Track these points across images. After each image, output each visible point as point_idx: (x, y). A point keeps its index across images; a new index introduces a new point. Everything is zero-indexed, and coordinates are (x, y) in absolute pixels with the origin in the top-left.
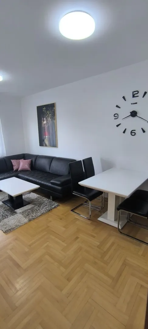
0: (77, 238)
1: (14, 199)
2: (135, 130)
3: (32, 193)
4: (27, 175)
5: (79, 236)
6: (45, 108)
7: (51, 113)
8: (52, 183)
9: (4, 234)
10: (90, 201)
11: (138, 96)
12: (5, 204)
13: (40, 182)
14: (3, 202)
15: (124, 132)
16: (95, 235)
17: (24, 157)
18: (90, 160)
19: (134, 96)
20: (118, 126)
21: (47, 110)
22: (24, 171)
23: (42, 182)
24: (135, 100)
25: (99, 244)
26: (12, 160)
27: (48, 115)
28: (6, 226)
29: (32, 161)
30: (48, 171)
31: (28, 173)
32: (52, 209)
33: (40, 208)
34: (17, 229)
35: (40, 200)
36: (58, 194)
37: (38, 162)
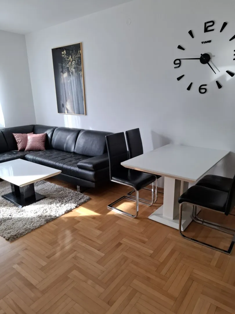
0: (120, 244)
1: (21, 190)
2: (206, 85)
3: (48, 183)
4: (40, 156)
5: (121, 242)
6: (65, 51)
7: (75, 60)
8: (80, 167)
9: (6, 241)
10: (138, 190)
11: (213, 30)
12: (7, 199)
13: (61, 165)
14: (3, 197)
15: (189, 89)
16: (146, 240)
17: (33, 129)
18: (137, 132)
19: (206, 30)
20: (179, 79)
21: (68, 54)
22: (33, 150)
23: (65, 166)
24: (208, 36)
25: (152, 252)
26: (14, 134)
27: (70, 63)
28: (9, 231)
29: (47, 135)
30: (72, 150)
31: (41, 153)
32: (80, 205)
33: (62, 204)
34: (27, 234)
35: (62, 192)
36: (90, 182)
37: (56, 137)
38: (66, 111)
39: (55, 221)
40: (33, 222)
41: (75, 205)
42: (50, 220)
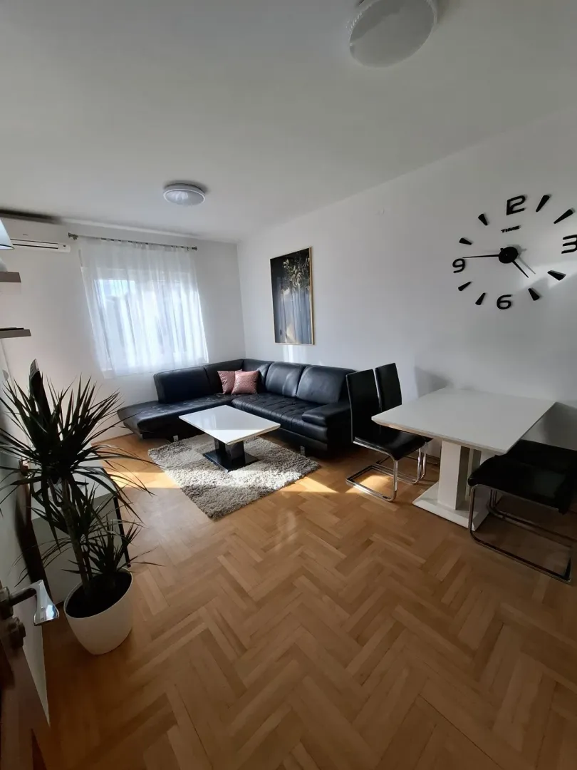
0: (369, 542)
1: (227, 449)
2: (509, 296)
3: (261, 440)
4: (251, 402)
5: (371, 539)
6: (288, 261)
7: (301, 272)
8: (305, 420)
9: (209, 519)
10: (397, 459)
11: (523, 210)
12: (209, 459)
13: (279, 415)
14: (204, 455)
15: (479, 302)
16: (412, 540)
17: (242, 365)
18: (392, 369)
19: (510, 210)
20: (461, 288)
21: (292, 264)
22: (242, 393)
23: (284, 417)
24: (514, 220)
25: (423, 561)
26: (219, 372)
27: (294, 275)
28: (212, 505)
29: (259, 373)
30: (294, 394)
31: (251, 397)
32: (306, 474)
33: (281, 472)
34: (235, 510)
35: (280, 453)
36: (318, 442)
37: (272, 376)
38: (286, 340)
39: (273, 496)
40: (242, 494)
41: (299, 474)
42: (265, 493)
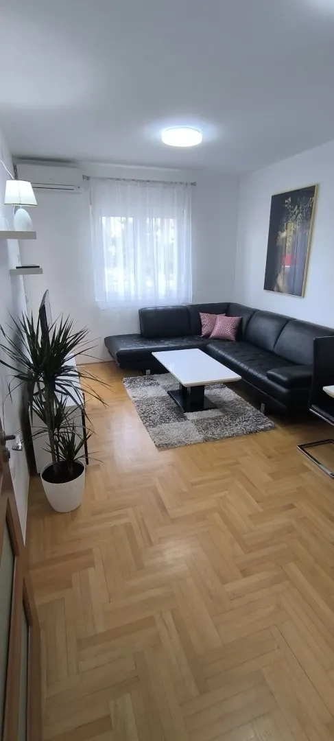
1: (189, 390)
3: (227, 389)
4: (224, 350)
8: (270, 377)
9: (156, 449)
12: (171, 397)
13: (246, 368)
14: (168, 393)
17: (226, 309)
22: (220, 340)
23: (251, 370)
26: (201, 314)
28: (161, 437)
29: (241, 320)
30: (270, 347)
31: (227, 344)
34: (179, 446)
35: (239, 406)
36: (278, 401)
38: (275, 289)
